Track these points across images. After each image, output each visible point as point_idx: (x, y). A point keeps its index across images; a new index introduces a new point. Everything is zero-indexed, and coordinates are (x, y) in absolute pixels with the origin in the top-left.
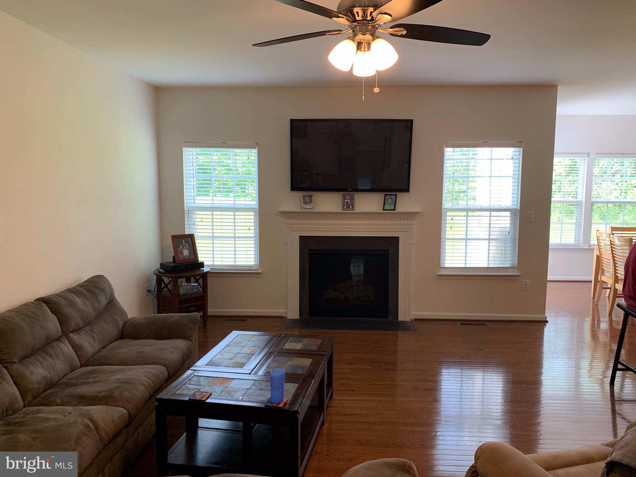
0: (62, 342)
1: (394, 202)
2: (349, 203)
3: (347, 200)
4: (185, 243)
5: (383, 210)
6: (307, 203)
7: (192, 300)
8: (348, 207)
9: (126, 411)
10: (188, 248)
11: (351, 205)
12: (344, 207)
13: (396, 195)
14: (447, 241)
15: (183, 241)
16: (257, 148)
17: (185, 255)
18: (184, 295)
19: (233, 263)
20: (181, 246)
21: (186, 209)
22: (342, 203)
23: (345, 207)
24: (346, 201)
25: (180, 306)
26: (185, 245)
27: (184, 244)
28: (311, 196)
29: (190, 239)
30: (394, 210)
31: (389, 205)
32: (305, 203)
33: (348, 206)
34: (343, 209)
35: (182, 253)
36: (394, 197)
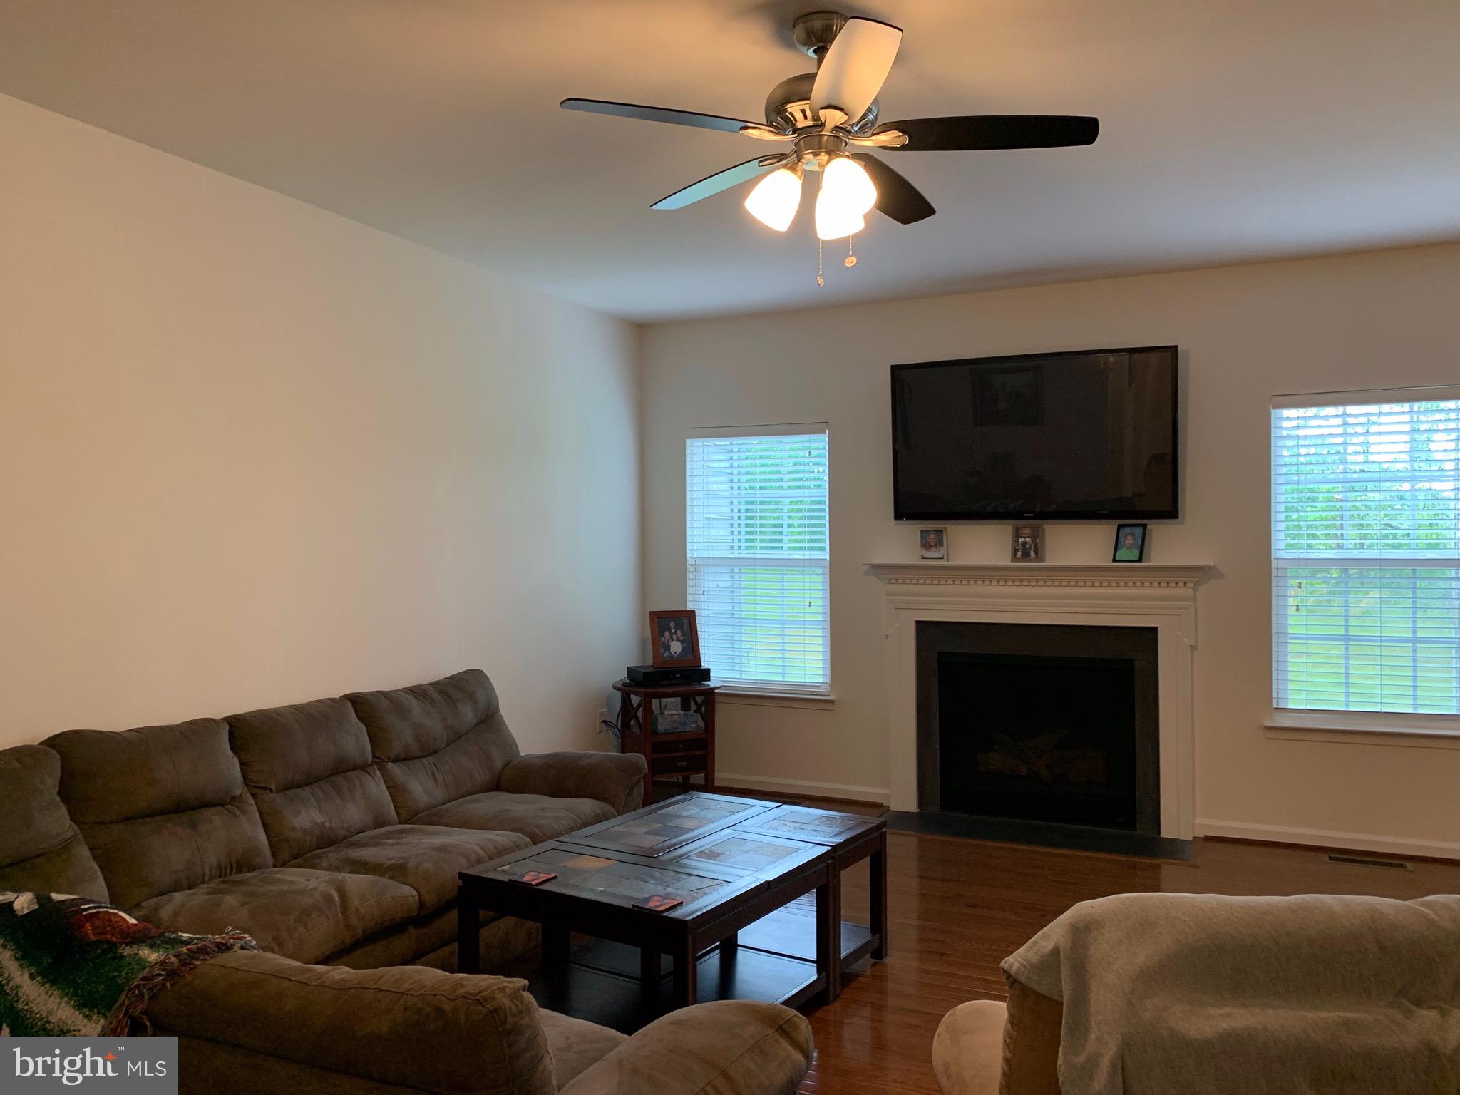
0: (369, 774)
1: (1140, 541)
2: (1027, 546)
3: (1025, 537)
4: (676, 628)
5: (1113, 562)
6: (931, 547)
7: (681, 746)
8: (1026, 555)
9: (415, 893)
10: (681, 639)
11: (1032, 551)
12: (1015, 556)
13: (1145, 526)
14: (1290, 641)
15: (672, 624)
16: (827, 432)
17: (673, 653)
18: (666, 733)
19: (779, 678)
20: (667, 634)
21: (689, 561)
22: (1012, 545)
23: (1019, 554)
24: (1021, 540)
25: (654, 756)
26: (675, 631)
27: (673, 631)
28: (939, 532)
29: (685, 621)
30: (1140, 561)
31: (1127, 551)
32: (927, 546)
33: (1027, 551)
34: (1014, 558)
35: (668, 648)
36: (1139, 531)
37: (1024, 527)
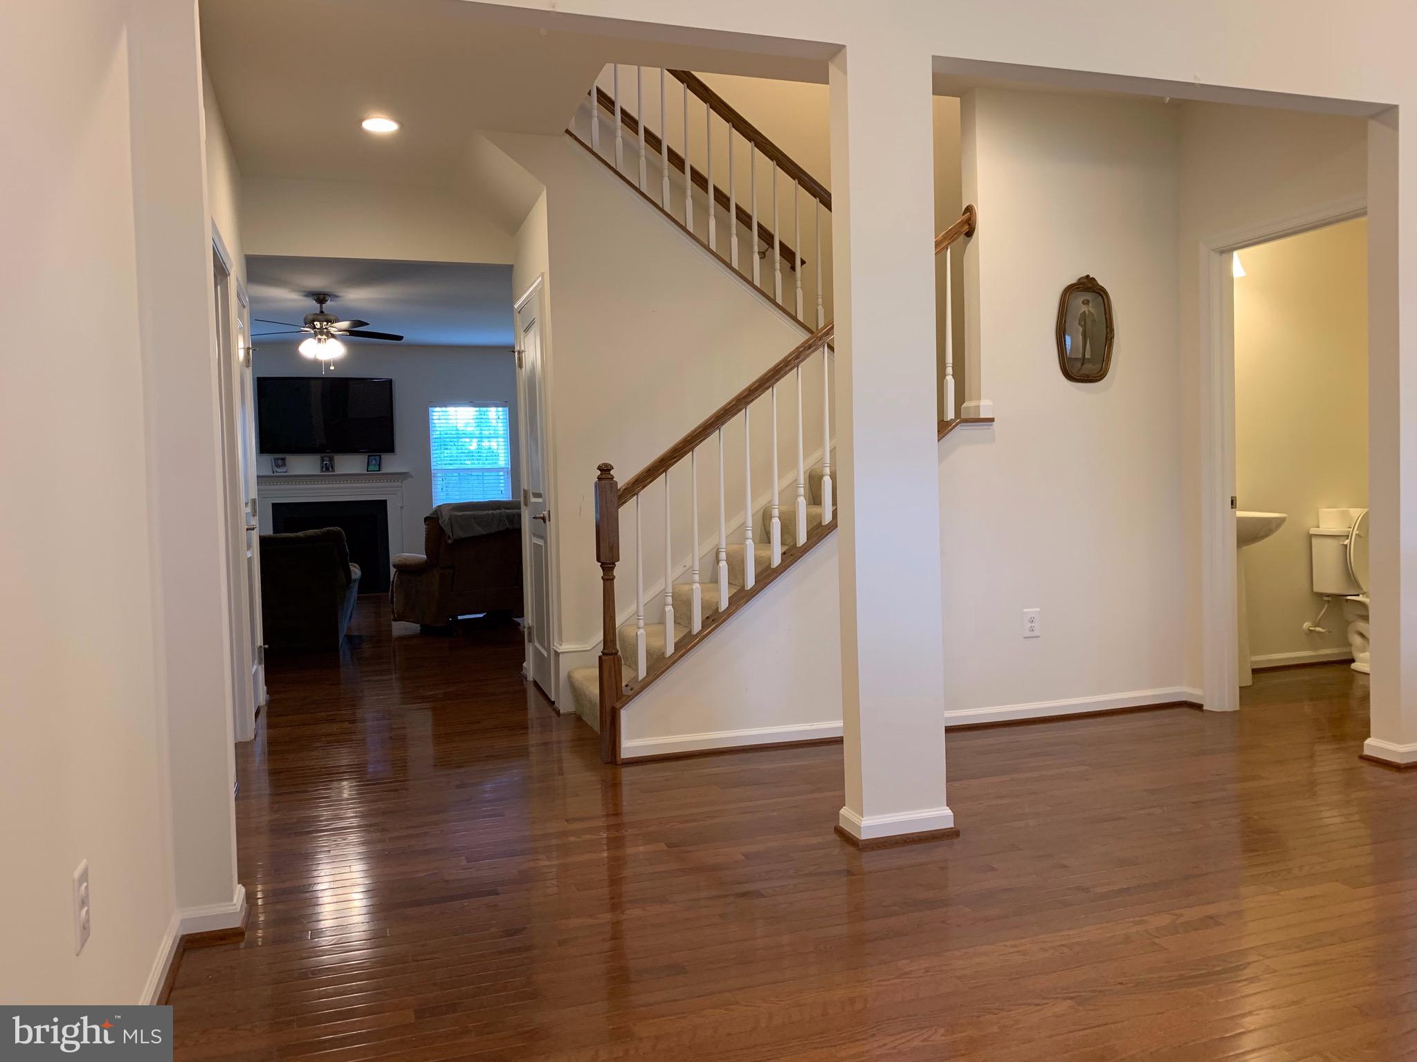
1: (378, 462)
2: (328, 465)
3: (326, 461)
5: (367, 472)
6: (280, 466)
8: (327, 469)
11: (330, 467)
13: (380, 456)
22: (321, 465)
23: (324, 469)
24: (325, 463)
28: (283, 459)
30: (379, 471)
31: (373, 466)
32: (278, 466)
33: (328, 467)
34: (322, 471)
36: (377, 458)
37: (325, 456)
